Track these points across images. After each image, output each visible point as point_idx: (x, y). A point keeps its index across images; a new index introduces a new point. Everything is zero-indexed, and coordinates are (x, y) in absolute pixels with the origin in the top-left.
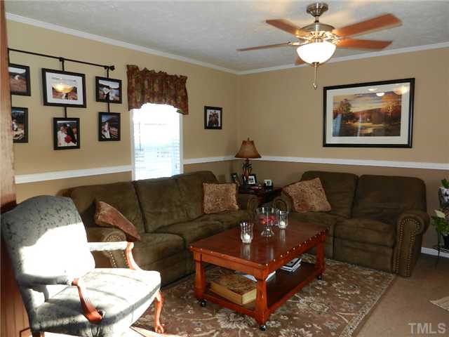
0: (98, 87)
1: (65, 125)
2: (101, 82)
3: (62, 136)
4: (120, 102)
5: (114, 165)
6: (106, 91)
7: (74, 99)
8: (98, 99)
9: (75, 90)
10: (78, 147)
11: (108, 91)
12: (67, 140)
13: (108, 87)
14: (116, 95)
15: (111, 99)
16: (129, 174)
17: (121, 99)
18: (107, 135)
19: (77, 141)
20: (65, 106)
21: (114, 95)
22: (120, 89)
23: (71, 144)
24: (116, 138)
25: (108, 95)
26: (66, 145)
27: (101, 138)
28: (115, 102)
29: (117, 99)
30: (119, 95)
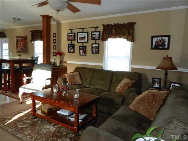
1: (82, 48)
2: (93, 33)
3: (81, 51)
4: (99, 39)
6: (94, 36)
7: (85, 40)
8: (92, 39)
9: (85, 37)
10: (86, 55)
11: (95, 36)
12: (83, 53)
13: (95, 35)
14: (98, 37)
15: (96, 38)
18: (94, 52)
19: (86, 53)
20: (83, 42)
21: (97, 37)
22: (99, 34)
23: (84, 54)
25: (95, 37)
26: (83, 54)
27: (93, 53)
28: (97, 39)
29: (98, 38)
30: (99, 37)
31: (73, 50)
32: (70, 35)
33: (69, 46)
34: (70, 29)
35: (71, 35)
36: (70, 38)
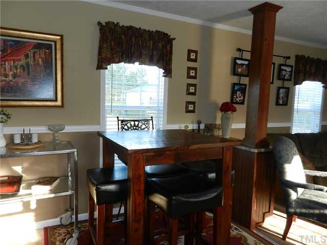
0: (280, 70)
2: (282, 67)
4: (290, 80)
5: (281, 121)
6: (284, 73)
8: (279, 78)
13: (285, 70)
14: (289, 76)
15: (286, 78)
16: (289, 128)
17: (291, 78)
18: (281, 102)
21: (287, 76)
22: (291, 72)
24: (285, 103)
25: (285, 76)
28: (287, 80)
29: (289, 78)
30: (291, 76)
31: (242, 98)
32: (239, 62)
33: (236, 88)
34: (239, 50)
35: (242, 65)
36: (240, 70)
